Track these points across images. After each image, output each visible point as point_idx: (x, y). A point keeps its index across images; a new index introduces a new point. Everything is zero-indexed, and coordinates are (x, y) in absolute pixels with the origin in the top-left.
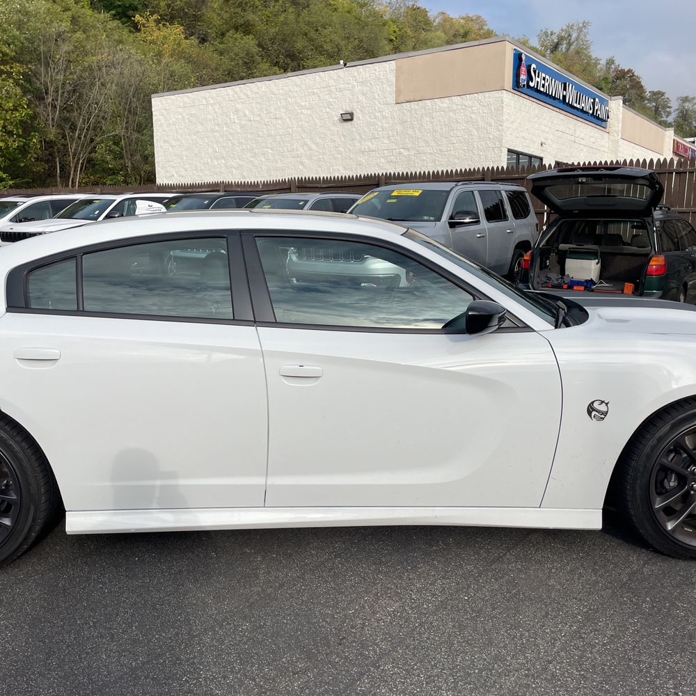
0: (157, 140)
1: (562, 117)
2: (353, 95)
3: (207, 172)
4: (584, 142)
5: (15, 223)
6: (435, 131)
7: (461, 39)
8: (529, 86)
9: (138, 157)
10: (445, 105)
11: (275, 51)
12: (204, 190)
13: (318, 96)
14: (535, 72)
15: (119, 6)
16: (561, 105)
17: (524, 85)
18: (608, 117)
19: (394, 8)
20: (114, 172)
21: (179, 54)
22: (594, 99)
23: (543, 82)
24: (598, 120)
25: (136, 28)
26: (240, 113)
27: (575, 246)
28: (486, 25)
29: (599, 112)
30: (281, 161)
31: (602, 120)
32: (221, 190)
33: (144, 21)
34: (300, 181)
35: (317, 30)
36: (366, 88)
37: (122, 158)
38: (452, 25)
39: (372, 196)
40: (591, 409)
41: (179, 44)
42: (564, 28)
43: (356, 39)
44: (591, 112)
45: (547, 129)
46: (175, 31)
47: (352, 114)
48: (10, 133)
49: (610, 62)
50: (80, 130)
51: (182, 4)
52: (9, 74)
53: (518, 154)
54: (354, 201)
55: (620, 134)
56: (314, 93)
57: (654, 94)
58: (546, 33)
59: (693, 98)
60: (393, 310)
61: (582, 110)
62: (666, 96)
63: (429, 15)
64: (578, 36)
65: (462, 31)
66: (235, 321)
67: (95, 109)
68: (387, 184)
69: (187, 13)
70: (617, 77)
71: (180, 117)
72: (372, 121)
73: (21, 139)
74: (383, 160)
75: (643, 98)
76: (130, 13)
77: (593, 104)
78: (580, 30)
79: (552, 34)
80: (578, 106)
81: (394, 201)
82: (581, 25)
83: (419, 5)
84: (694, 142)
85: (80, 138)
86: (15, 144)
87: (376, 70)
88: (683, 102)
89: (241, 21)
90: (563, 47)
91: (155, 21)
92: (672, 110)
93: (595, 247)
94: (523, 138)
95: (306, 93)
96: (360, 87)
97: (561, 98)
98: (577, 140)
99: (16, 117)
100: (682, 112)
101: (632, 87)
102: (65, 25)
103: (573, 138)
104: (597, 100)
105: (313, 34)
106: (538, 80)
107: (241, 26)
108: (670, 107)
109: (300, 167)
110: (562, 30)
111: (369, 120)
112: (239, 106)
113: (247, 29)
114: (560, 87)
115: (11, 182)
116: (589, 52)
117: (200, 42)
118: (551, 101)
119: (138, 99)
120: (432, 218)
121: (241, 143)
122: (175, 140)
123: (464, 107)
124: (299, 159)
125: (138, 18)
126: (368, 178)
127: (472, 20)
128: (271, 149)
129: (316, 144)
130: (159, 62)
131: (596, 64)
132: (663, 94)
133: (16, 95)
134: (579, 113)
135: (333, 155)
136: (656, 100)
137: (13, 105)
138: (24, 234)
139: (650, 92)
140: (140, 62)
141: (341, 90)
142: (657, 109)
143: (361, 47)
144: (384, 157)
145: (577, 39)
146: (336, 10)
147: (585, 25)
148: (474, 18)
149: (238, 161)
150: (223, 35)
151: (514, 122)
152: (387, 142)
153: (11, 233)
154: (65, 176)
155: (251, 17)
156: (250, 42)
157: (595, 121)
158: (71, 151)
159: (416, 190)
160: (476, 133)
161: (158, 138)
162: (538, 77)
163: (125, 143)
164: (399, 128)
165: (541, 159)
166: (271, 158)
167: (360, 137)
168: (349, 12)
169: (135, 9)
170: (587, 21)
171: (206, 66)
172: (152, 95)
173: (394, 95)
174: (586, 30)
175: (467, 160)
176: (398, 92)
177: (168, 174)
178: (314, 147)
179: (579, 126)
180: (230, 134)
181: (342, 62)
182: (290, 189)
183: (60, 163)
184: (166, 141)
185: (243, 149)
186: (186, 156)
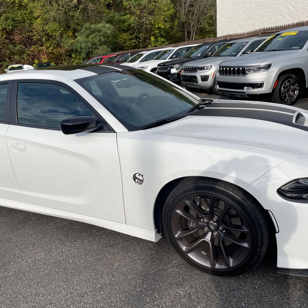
30: (274, 18)
39: (272, 37)
40: (135, 178)
48: (166, 21)
50: (195, 15)
73: (170, 23)
81: (281, 39)
85: (195, 19)
86: (168, 25)
99: (168, 13)
109: (284, 20)
121: (255, 12)
122: (225, 15)
124: (283, 16)
128: (270, 13)
133: (168, 3)
137: (168, 9)
149: (253, 21)
154: (189, 37)
158: (191, 25)
159: (295, 31)
161: (219, 15)
166: (269, 17)
177: (222, 32)
178: (292, 8)
180: (250, 8)
183: (187, 31)
184: (222, 16)
185: (256, 15)
186: (230, 22)
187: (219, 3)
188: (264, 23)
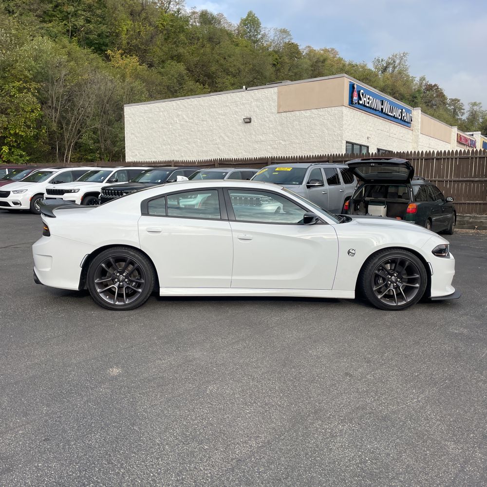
0: (127, 133)
1: (381, 121)
2: (251, 107)
3: (159, 153)
4: (396, 136)
5: (52, 184)
6: (301, 130)
7: (321, 64)
8: (359, 103)
9: (109, 142)
10: (308, 114)
11: (197, 72)
12: (162, 165)
13: (230, 108)
14: (363, 95)
15: (97, 43)
16: (380, 114)
17: (356, 103)
18: (412, 121)
19: (276, 43)
20: (92, 151)
21: (137, 76)
22: (402, 110)
23: (368, 101)
24: (405, 123)
25: (108, 58)
26: (180, 117)
27: (373, 199)
28: (338, 55)
29: (405, 118)
30: (206, 147)
31: (408, 122)
32: (172, 166)
33: (113, 54)
34: (221, 160)
35: (225, 58)
36: (259, 103)
37: (99, 142)
38: (315, 54)
39: (264, 170)
40: (349, 252)
41: (136, 69)
42: (390, 57)
43: (250, 64)
44: (400, 118)
45: (371, 129)
46: (133, 61)
47: (250, 119)
48: (29, 127)
49: (423, 79)
50: (72, 124)
51: (137, 42)
52: (29, 89)
53: (353, 144)
54: (254, 173)
55: (419, 131)
56: (227, 106)
57: (453, 100)
58: (378, 60)
59: (480, 103)
60: (276, 218)
61: (394, 117)
62: (461, 102)
63: (300, 48)
64: (400, 62)
65: (322, 59)
66: (221, 219)
67: (82, 111)
68: (273, 163)
69: (140, 48)
70: (427, 89)
71: (142, 119)
72: (263, 123)
73: (35, 130)
74: (269, 147)
75: (445, 104)
76: (103, 48)
77: (401, 113)
78: (401, 58)
79: (382, 61)
80: (391, 114)
81: (277, 173)
82: (402, 55)
83: (293, 41)
84: (473, 135)
85: (72, 130)
86: (32, 133)
87: (265, 93)
88: (473, 106)
89: (175, 53)
90: (390, 69)
91: (120, 54)
92: (465, 111)
93: (384, 199)
94: (356, 134)
95: (222, 106)
96: (255, 103)
97: (380, 110)
98: (391, 135)
99: (33, 116)
100: (472, 113)
101: (437, 96)
102: (65, 58)
103: (388, 134)
104: (404, 110)
105: (222, 61)
106: (365, 99)
107: (175, 56)
108: (463, 109)
109: (218, 151)
110: (389, 58)
111: (261, 122)
112: (180, 113)
113: (178, 58)
114: (379, 104)
115: (28, 158)
116: (407, 73)
117: (148, 67)
118: (374, 112)
119: (110, 105)
120: (297, 183)
121: (180, 135)
122: (138, 133)
123: (319, 116)
124: (217, 146)
125: (109, 52)
126: (261, 159)
127: (329, 51)
128: (199, 139)
129: (228, 136)
130: (124, 81)
131: (412, 81)
132: (459, 101)
133: (33, 102)
134: (392, 119)
135: (238, 143)
136: (454, 105)
137: (31, 109)
138: (62, 190)
139: (450, 99)
140: (111, 81)
141: (243, 104)
142: (455, 110)
143: (254, 70)
144: (271, 145)
145: (399, 64)
146: (237, 45)
147: (405, 54)
148: (330, 50)
149: (178, 146)
150: (163, 62)
151: (350, 125)
152: (272, 136)
153: (54, 190)
155: (181, 50)
156: (181, 68)
157: (403, 123)
158: (66, 138)
159: (289, 168)
160: (326, 131)
162: (365, 97)
163: (101, 133)
164: (280, 128)
165: (368, 147)
166: (199, 144)
167: (256, 133)
168: (246, 47)
169: (107, 45)
170: (406, 52)
171: (153, 83)
172: (125, 105)
173: (276, 108)
174: (405, 58)
175: (321, 147)
176: (279, 106)
178: (226, 138)
179: (392, 127)
180: (174, 130)
181: (244, 87)
182: (214, 165)
183: (58, 146)
184: (133, 134)
185: (182, 139)
186: (145, 143)
187: (128, 116)
188: (193, 151)
